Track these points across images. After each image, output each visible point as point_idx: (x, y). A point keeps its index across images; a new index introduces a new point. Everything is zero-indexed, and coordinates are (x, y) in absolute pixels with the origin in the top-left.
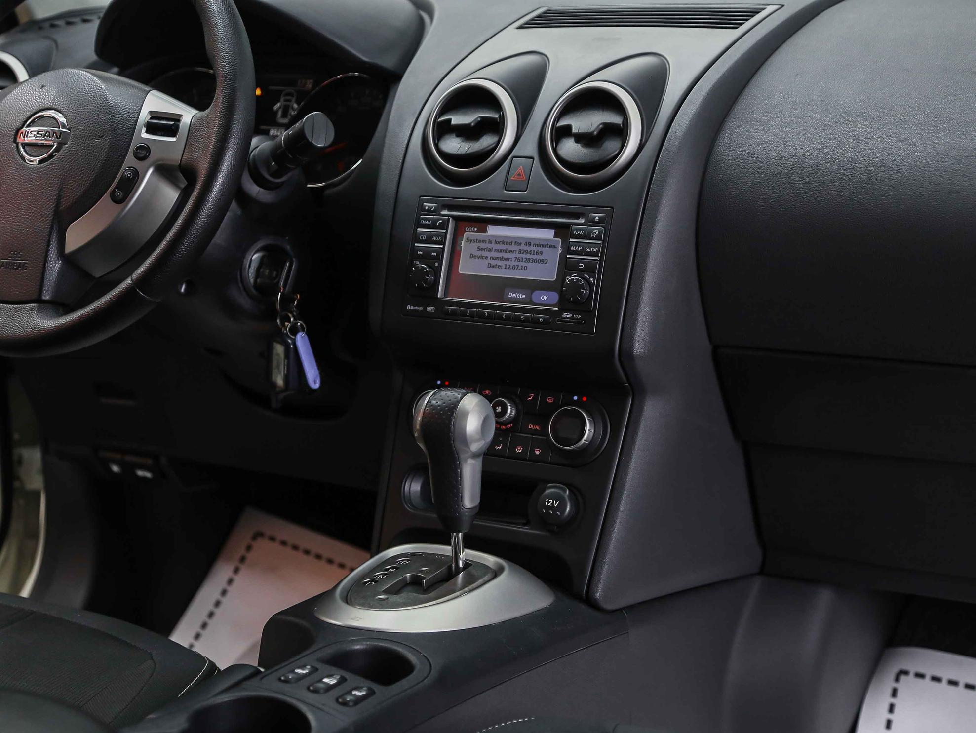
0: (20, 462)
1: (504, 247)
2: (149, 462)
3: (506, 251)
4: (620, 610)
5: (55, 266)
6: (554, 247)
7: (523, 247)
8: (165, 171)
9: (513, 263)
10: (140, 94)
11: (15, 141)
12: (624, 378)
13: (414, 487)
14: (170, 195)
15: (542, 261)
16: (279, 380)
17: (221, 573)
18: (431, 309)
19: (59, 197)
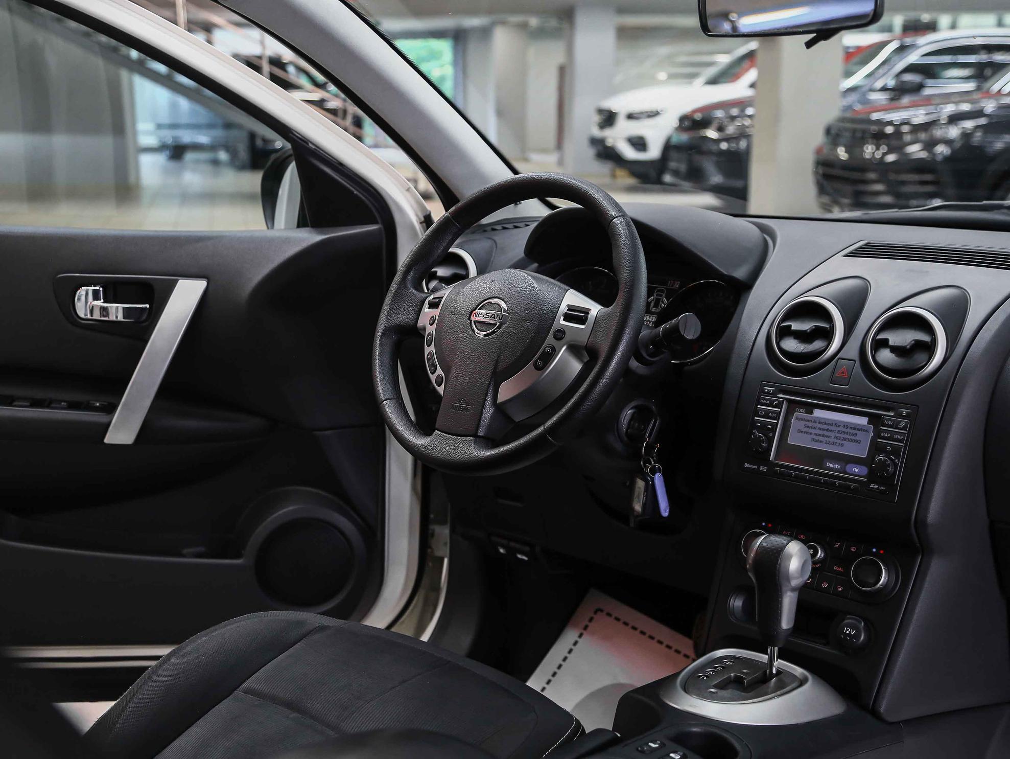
0: (433, 535)
1: (826, 427)
2: (527, 549)
3: (828, 430)
4: (899, 723)
5: (489, 411)
6: (867, 431)
7: (841, 429)
8: (574, 349)
9: (832, 440)
10: (561, 291)
11: (469, 319)
12: (917, 540)
13: (737, 603)
14: (576, 366)
15: (856, 441)
16: (638, 507)
17: (569, 637)
18: (764, 469)
19: (497, 362)
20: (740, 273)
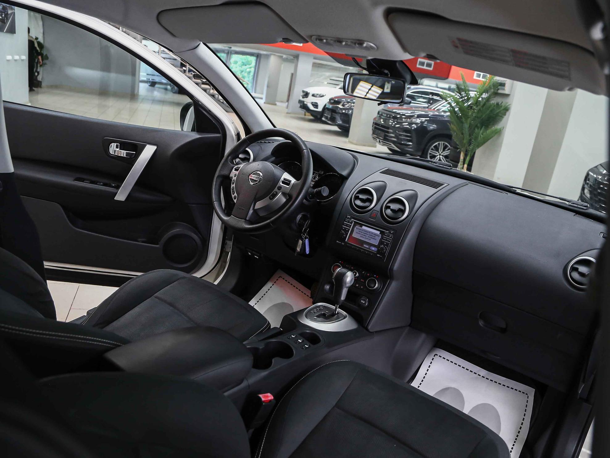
0: (226, 244)
1: (366, 233)
2: (258, 254)
3: (366, 234)
4: (374, 332)
5: (251, 211)
6: (379, 236)
7: (371, 234)
8: (284, 194)
9: (367, 237)
10: (282, 173)
11: (248, 177)
12: (389, 275)
13: (327, 287)
14: (284, 200)
15: (375, 239)
16: (298, 249)
17: (269, 285)
18: (343, 244)
19: (256, 194)
20: (344, 173)
